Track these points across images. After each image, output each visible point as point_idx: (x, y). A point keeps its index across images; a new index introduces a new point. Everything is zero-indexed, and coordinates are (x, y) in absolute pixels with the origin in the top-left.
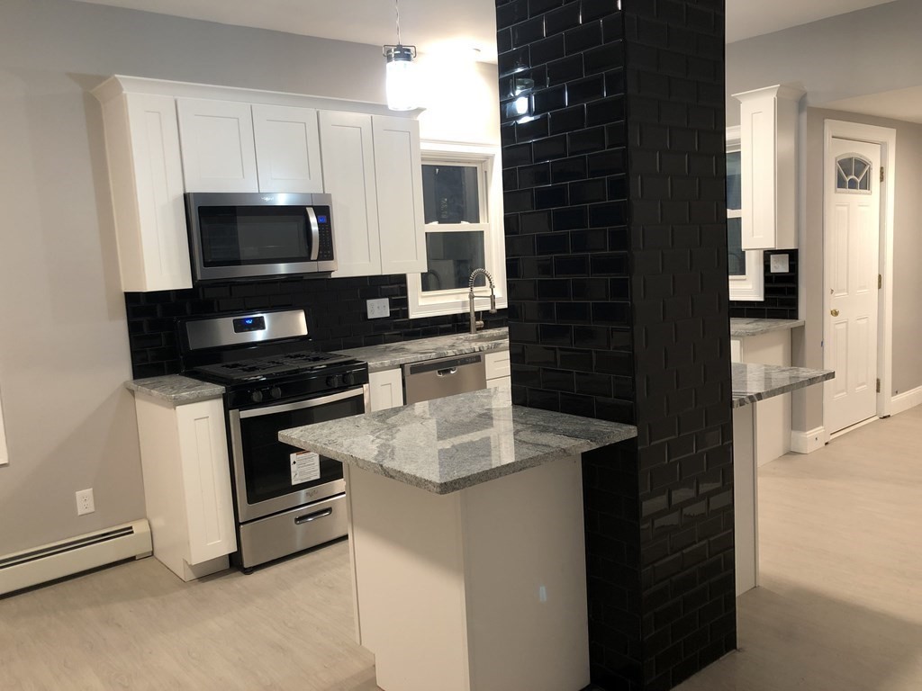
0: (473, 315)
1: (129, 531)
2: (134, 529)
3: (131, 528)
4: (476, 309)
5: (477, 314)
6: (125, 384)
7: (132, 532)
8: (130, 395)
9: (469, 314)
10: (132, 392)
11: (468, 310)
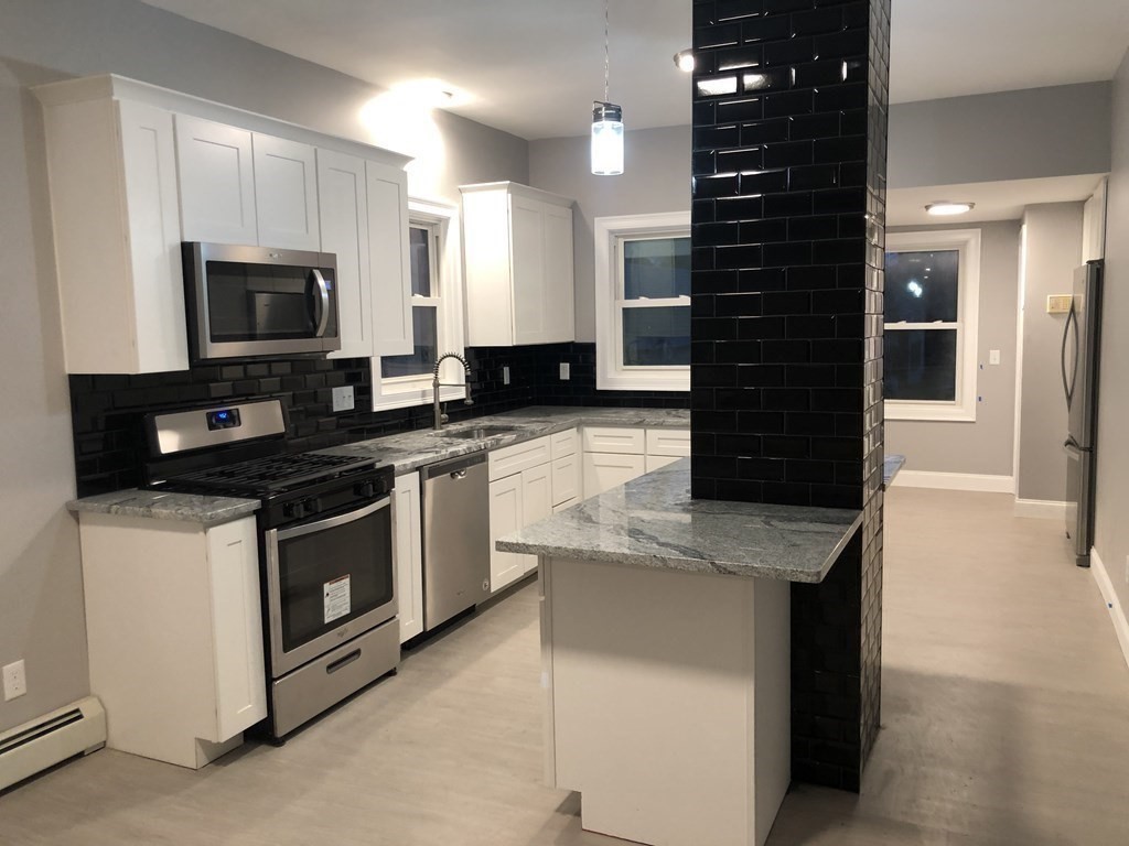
0: (437, 407)
1: (76, 716)
2: (83, 712)
3: (77, 711)
4: (441, 400)
5: (442, 404)
6: (68, 504)
7: (80, 717)
8: (74, 521)
9: (432, 406)
10: (75, 515)
11: (430, 400)
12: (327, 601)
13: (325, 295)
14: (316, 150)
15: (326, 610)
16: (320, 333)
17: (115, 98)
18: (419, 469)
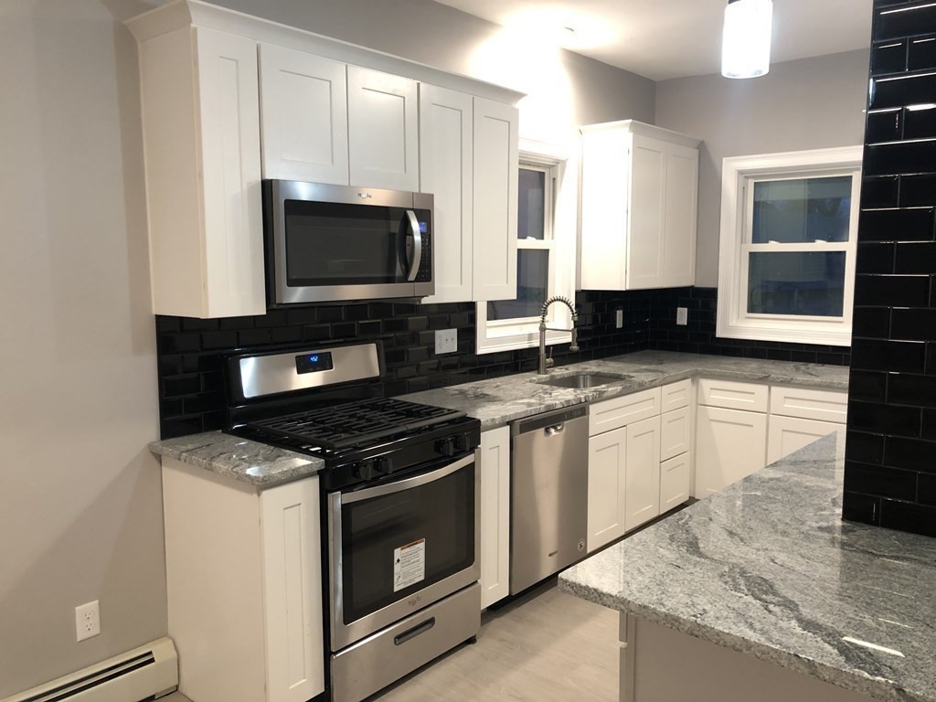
0: (543, 350)
1: (148, 659)
2: (155, 655)
3: (150, 653)
4: (548, 343)
5: (547, 348)
6: (150, 446)
7: (152, 660)
8: (156, 462)
9: (537, 349)
10: (159, 458)
11: (536, 343)
12: (397, 568)
13: (418, 238)
14: (418, 84)
15: (396, 577)
16: (412, 276)
17: (193, 25)
18: (510, 423)
